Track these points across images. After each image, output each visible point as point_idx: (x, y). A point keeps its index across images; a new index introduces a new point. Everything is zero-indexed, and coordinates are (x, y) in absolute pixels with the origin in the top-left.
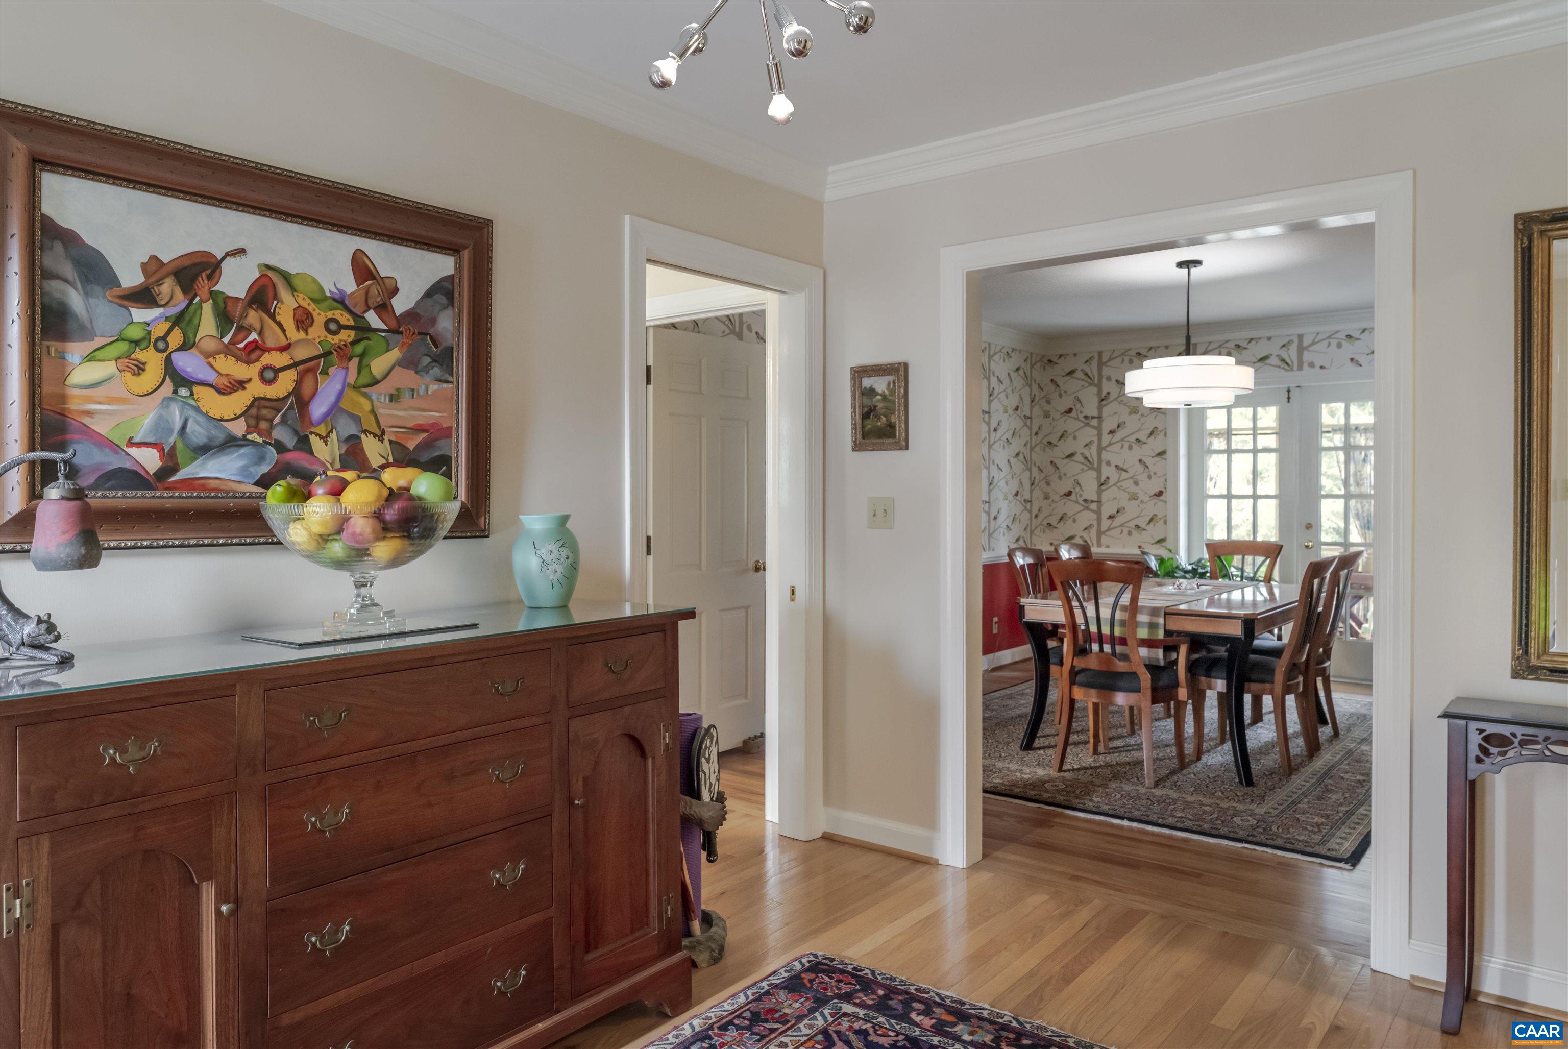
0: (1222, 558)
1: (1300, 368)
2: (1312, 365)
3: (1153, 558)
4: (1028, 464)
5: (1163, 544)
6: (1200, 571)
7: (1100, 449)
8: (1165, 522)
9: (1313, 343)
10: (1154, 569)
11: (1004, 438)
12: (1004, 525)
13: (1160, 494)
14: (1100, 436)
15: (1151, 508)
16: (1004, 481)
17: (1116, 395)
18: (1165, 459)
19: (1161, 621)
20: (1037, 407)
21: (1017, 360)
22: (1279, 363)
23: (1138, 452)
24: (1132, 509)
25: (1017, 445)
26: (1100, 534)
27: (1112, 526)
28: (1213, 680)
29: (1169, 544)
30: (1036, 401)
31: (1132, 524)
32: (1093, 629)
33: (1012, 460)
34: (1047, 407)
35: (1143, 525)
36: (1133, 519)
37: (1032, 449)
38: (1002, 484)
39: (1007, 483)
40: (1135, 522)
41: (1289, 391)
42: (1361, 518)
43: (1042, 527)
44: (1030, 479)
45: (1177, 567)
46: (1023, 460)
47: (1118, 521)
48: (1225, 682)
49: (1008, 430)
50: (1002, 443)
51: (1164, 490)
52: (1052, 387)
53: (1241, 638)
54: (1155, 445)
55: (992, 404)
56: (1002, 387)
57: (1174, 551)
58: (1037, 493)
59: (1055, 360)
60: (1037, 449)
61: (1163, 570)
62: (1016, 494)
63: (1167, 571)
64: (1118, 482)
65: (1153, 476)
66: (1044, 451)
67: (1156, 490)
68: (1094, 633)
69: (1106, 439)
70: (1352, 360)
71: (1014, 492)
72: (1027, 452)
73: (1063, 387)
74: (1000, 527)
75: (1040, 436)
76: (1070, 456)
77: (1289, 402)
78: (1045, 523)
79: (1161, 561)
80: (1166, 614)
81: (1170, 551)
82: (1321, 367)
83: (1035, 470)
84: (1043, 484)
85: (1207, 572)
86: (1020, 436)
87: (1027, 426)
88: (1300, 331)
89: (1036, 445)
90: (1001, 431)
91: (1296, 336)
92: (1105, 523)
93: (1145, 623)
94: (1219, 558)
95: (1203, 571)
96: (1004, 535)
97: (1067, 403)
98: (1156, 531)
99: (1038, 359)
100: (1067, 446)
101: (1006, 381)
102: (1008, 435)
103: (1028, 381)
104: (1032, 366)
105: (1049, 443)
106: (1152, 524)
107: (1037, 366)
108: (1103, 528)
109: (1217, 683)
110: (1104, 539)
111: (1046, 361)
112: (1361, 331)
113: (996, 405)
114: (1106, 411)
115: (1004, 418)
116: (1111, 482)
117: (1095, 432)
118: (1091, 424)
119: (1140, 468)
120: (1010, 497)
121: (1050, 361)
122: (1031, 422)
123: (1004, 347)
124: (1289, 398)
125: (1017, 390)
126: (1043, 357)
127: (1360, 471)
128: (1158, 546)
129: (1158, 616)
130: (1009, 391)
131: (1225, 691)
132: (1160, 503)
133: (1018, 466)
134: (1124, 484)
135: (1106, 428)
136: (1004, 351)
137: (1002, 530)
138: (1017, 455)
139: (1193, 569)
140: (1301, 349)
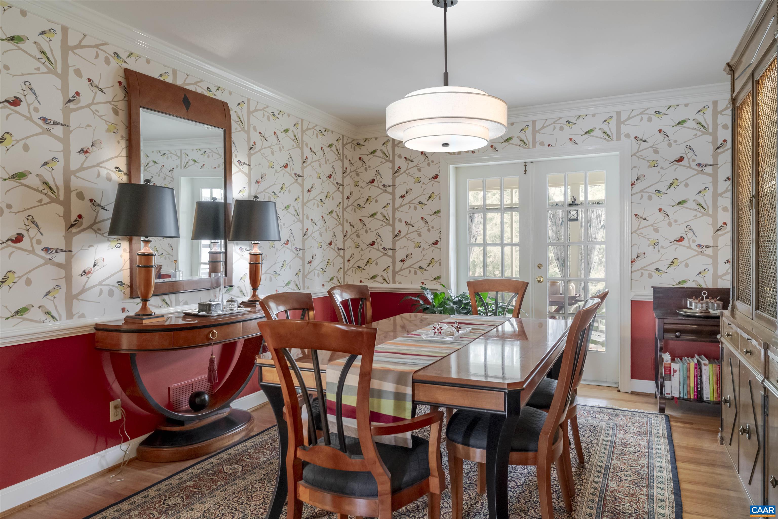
0: (480, 294)
1: (534, 146)
2: (542, 144)
3: (429, 292)
4: (340, 220)
5: (439, 281)
6: (464, 302)
7: (394, 210)
8: (440, 264)
9: (543, 127)
10: (431, 301)
11: (318, 198)
12: (319, 268)
13: (436, 243)
14: (394, 200)
15: (431, 253)
16: (318, 232)
17: (405, 169)
18: (440, 217)
19: (409, 391)
20: (348, 177)
21: (330, 138)
22: (520, 143)
23: (421, 211)
24: (417, 254)
25: (330, 205)
26: (394, 273)
27: (402, 268)
28: (472, 449)
29: (443, 281)
30: (347, 173)
31: (417, 266)
32: (331, 397)
33: (327, 217)
34: (357, 179)
35: (424, 267)
36: (418, 262)
37: (344, 209)
38: (316, 235)
39: (321, 235)
40: (419, 264)
41: (525, 166)
42: (560, 260)
43: (354, 269)
44: (343, 232)
45: (448, 299)
46: (336, 217)
47: (408, 263)
48: (485, 451)
49: (321, 193)
50: (316, 202)
51: (439, 240)
52: (360, 163)
53: (504, 416)
54: (433, 206)
55: (305, 170)
56: (316, 158)
57: (446, 286)
58: (349, 243)
59: (362, 142)
60: (349, 209)
61: (437, 302)
62: (330, 244)
63: (440, 302)
64: (407, 234)
65: (431, 230)
66: (355, 211)
67: (434, 240)
68: (331, 402)
69: (398, 202)
70: (571, 139)
71: (328, 242)
72: (340, 211)
73: (368, 164)
74: (314, 269)
75: (352, 200)
76: (373, 215)
77: (525, 174)
78: (356, 266)
79: (436, 295)
80: (414, 382)
81: (444, 286)
82: (549, 145)
83: (347, 227)
84: (354, 236)
85: (469, 302)
86: (333, 198)
87: (340, 191)
88: (534, 118)
89: (347, 207)
90: (314, 193)
91: (531, 122)
92: (399, 266)
93: (390, 392)
94: (478, 294)
95: (467, 302)
96: (318, 276)
97: (370, 175)
98: (433, 271)
99: (349, 141)
100: (371, 208)
101: (320, 153)
102: (323, 197)
103: (341, 157)
104: (343, 146)
105: (359, 205)
106: (431, 265)
107: (348, 146)
108: (397, 269)
109: (475, 453)
110: (398, 278)
111: (355, 144)
112: (577, 117)
113: (308, 171)
114: (398, 181)
115: (318, 182)
116: (402, 234)
117: (391, 197)
118: (388, 190)
119: (422, 223)
120: (325, 246)
121: (359, 144)
122: (343, 189)
123: (317, 126)
124: (525, 171)
125: (330, 162)
126: (354, 140)
127: (559, 231)
128: (434, 282)
129: (406, 385)
130: (323, 161)
131: (484, 461)
132: (437, 250)
133: (331, 221)
134: (411, 236)
135: (399, 193)
136: (318, 128)
137: (317, 272)
138: (331, 212)
139: (459, 300)
140: (534, 132)
